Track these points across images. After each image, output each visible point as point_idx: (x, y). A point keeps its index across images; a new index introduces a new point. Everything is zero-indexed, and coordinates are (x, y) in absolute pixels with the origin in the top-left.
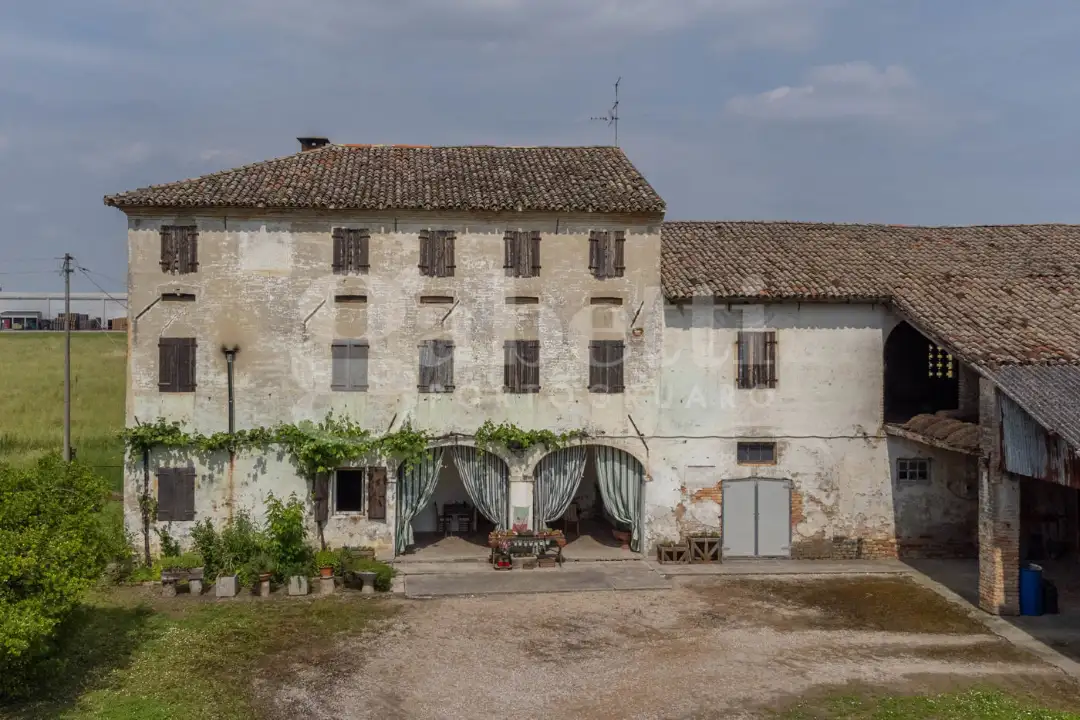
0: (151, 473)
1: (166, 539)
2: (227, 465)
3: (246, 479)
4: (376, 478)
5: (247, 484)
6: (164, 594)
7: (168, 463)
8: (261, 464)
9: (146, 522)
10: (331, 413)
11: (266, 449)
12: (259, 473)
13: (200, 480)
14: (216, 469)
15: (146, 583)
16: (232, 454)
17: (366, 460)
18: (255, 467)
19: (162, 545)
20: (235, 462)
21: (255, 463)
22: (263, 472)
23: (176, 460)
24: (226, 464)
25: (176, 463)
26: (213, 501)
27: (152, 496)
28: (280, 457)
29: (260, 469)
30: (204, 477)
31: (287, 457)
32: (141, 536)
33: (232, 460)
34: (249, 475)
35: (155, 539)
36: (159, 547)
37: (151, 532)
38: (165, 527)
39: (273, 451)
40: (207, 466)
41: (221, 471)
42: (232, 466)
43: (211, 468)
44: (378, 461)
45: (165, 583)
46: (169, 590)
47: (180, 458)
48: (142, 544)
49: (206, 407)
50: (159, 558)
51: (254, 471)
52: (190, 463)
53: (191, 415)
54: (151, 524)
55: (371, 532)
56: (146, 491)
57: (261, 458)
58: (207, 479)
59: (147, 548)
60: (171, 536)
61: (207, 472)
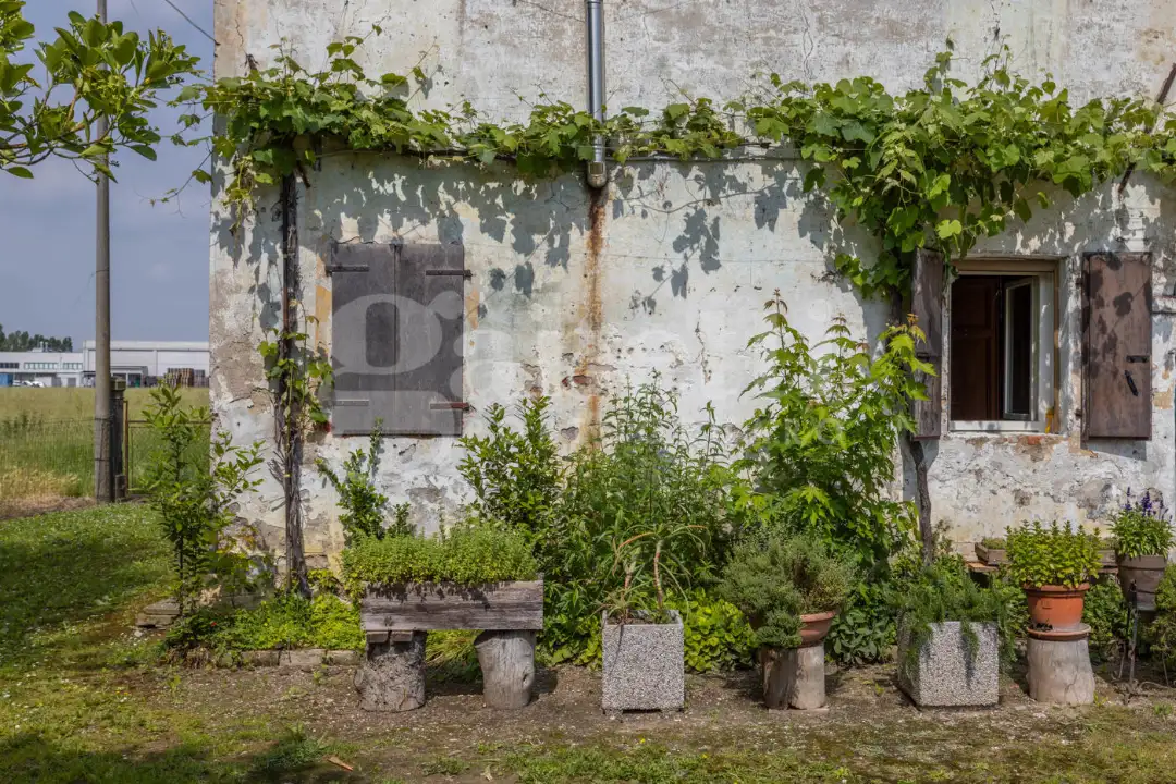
0: (310, 261)
1: (361, 502)
2: (578, 239)
3: (647, 286)
4: (1110, 290)
5: (651, 303)
6: (372, 694)
7: (367, 227)
8: (700, 235)
9: (291, 439)
10: (944, 61)
11: (715, 185)
12: (695, 267)
13: (487, 289)
14: (542, 250)
15: (294, 658)
16: (596, 193)
17: (1070, 229)
18: (679, 245)
19: (346, 521)
20: (610, 226)
21: (678, 227)
22: (710, 263)
23: (400, 212)
24: (574, 234)
25: (396, 225)
26: (527, 366)
27: (311, 344)
28: (766, 212)
29: (695, 257)
30: (497, 278)
31: (793, 210)
32: (274, 490)
33: (594, 219)
34: (658, 273)
35: (323, 503)
36: (337, 532)
37: (309, 479)
38: (356, 459)
39: (741, 188)
40: (509, 237)
41: (558, 257)
42: (595, 242)
43: (524, 246)
44: (1116, 232)
45: (377, 647)
46: (395, 680)
47: (411, 209)
48: (276, 519)
49: (501, 28)
50: (336, 570)
51: (675, 262)
52: (450, 227)
53: (448, 54)
54: (308, 449)
55: (1092, 490)
56: (290, 326)
57: (701, 214)
58: (510, 288)
59: (294, 537)
60: (378, 491)
61: (509, 262)
